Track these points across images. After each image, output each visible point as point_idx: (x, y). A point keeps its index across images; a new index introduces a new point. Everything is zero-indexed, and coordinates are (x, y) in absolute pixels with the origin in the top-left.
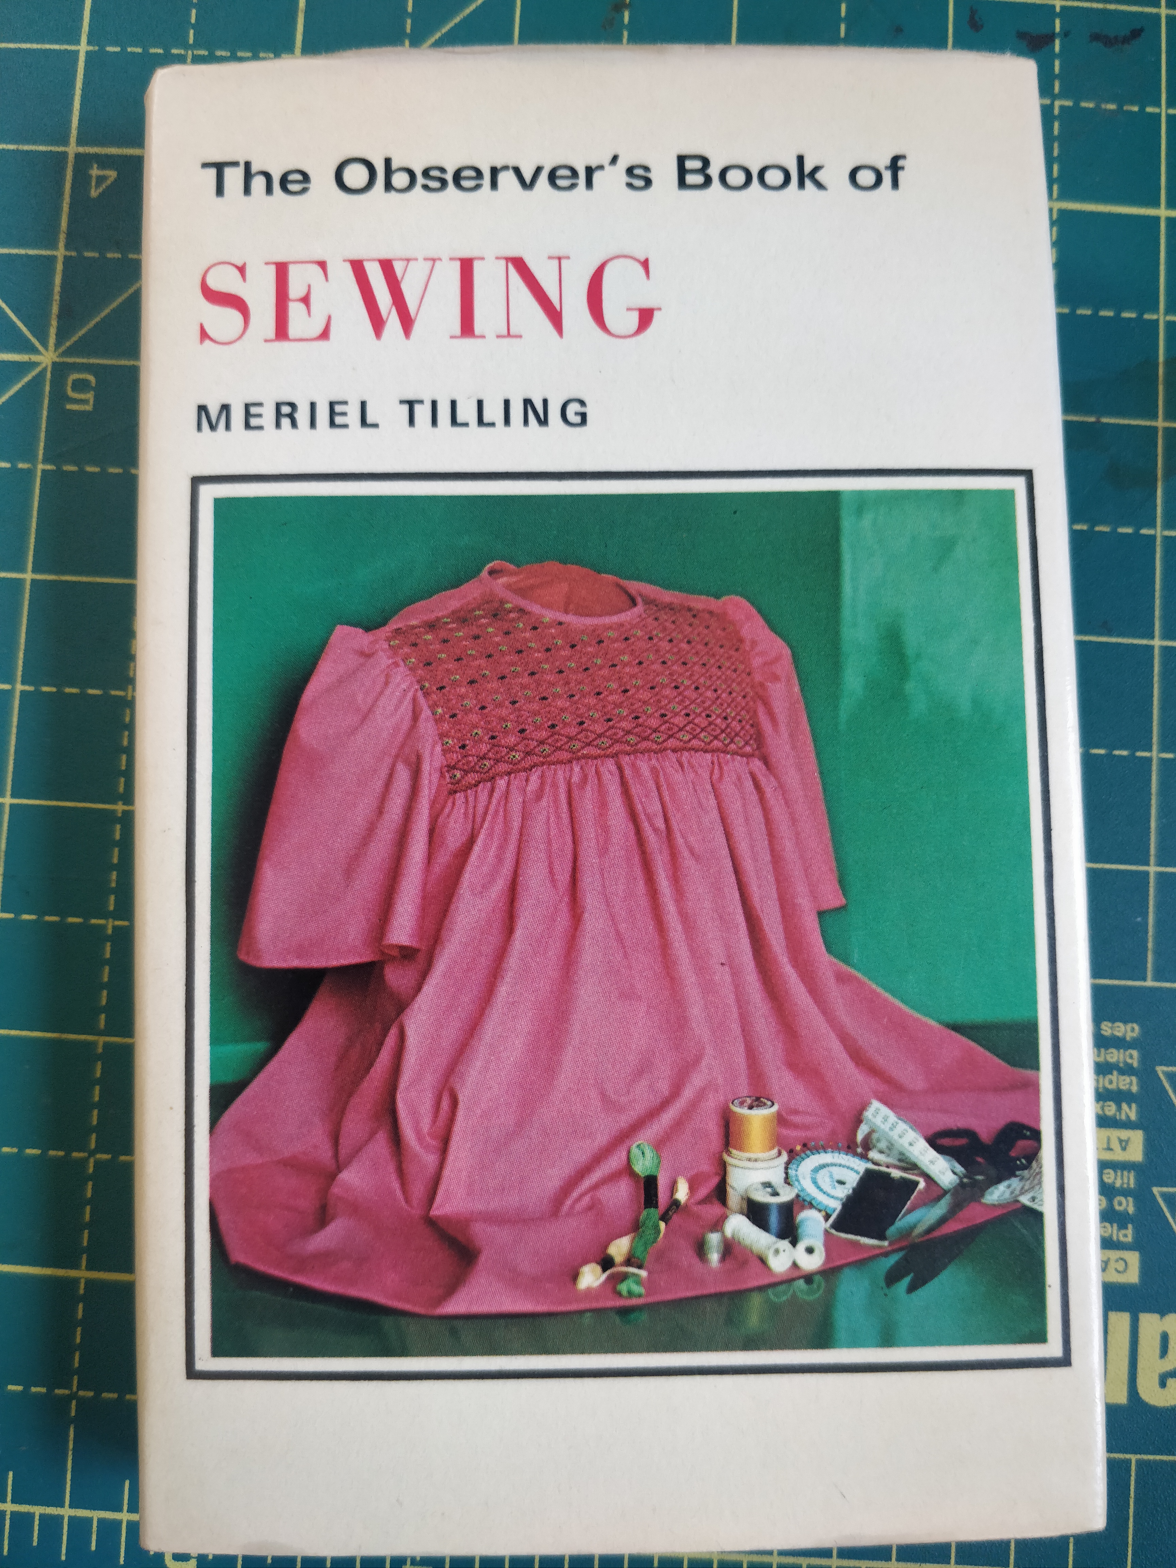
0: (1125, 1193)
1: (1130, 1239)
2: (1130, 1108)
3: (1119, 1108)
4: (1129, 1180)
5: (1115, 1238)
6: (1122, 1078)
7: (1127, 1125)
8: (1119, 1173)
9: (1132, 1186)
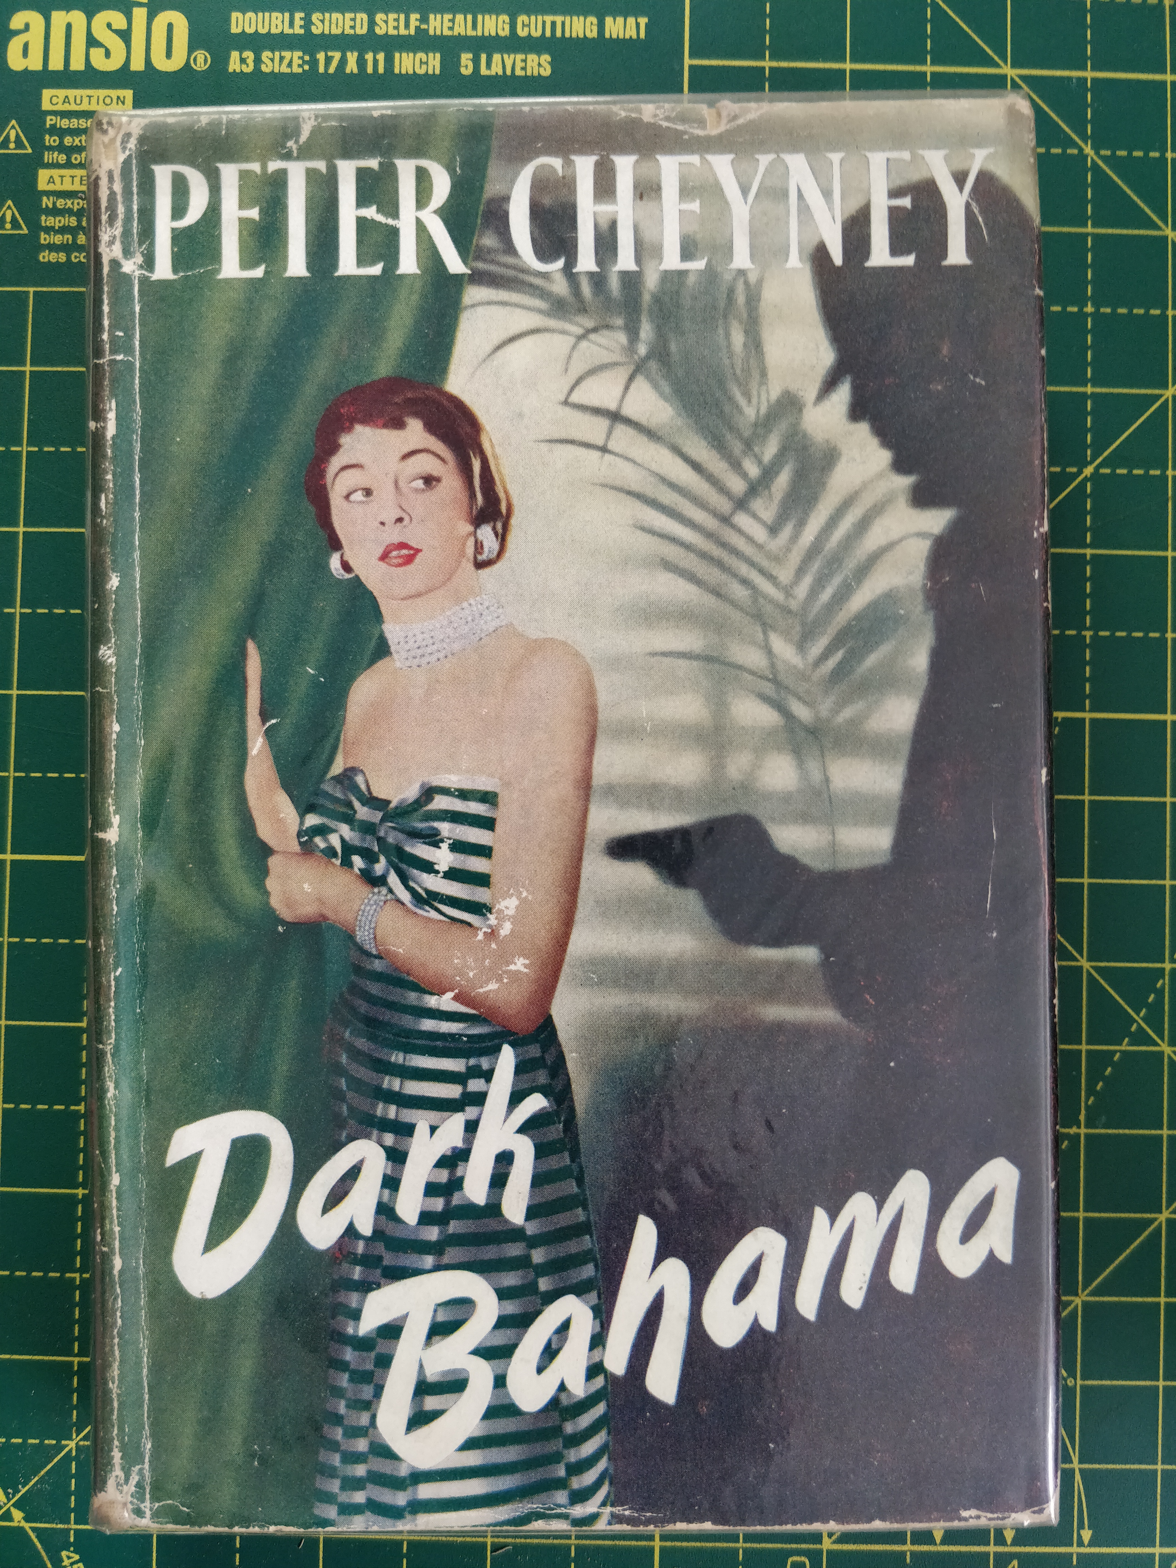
0: (51, 148)
1: (49, 118)
2: (47, 205)
3: (54, 204)
4: (48, 157)
5: (59, 118)
6: (53, 224)
7: (48, 193)
8: (55, 161)
9: (46, 153)
